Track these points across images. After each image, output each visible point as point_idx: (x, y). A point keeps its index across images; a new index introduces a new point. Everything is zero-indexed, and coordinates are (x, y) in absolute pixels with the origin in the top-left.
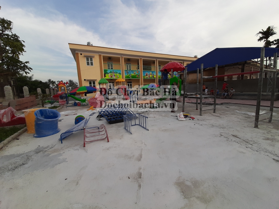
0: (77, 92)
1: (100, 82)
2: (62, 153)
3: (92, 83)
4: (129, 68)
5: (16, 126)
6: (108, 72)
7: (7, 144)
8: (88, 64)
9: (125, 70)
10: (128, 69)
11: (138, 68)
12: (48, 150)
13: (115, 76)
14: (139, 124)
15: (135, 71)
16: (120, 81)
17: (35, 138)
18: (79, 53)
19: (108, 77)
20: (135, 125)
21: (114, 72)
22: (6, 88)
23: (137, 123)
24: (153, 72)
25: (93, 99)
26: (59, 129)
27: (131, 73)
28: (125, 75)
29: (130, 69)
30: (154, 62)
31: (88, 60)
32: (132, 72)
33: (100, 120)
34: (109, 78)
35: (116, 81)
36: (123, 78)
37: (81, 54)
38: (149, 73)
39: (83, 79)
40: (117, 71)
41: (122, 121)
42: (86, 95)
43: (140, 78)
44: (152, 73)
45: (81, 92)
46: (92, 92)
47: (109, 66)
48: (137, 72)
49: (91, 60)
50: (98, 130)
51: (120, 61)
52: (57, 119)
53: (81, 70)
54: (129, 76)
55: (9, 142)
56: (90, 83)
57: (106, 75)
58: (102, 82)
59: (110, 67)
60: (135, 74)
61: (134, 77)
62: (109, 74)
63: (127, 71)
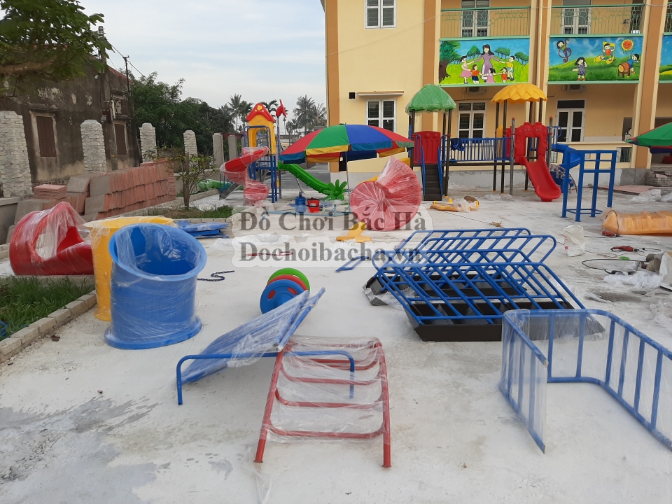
0: (309, 151)
1: (416, 106)
2: (159, 462)
3: (381, 112)
4: (576, 26)
5: (71, 278)
6: (462, 51)
7: (14, 353)
8: (372, 20)
9: (552, 39)
10: (568, 30)
11: (636, 23)
12: (118, 426)
13: (493, 71)
14: (602, 378)
15: (614, 38)
16: (516, 98)
17: (106, 347)
19: (459, 77)
20: (578, 379)
21: (490, 53)
22: (87, 127)
23: (594, 366)
25: (371, 189)
26: (197, 320)
27: (585, 49)
28: (551, 61)
29: (582, 30)
32: (591, 48)
33: (376, 303)
34: (462, 84)
35: (498, 97)
36: (535, 82)
39: (344, 94)
40: (506, 45)
41: (491, 333)
42: (343, 167)
43: (640, 82)
45: (326, 150)
46: (371, 155)
47: (467, 22)
48: (627, 45)
50: (344, 375)
52: (189, 275)
53: (340, 50)
54: (571, 69)
55: (24, 346)
56: (373, 112)
57: (450, 69)
58: (425, 106)
59: (475, 28)
60: (609, 53)
61: (602, 75)
62: (465, 65)
63: (561, 44)
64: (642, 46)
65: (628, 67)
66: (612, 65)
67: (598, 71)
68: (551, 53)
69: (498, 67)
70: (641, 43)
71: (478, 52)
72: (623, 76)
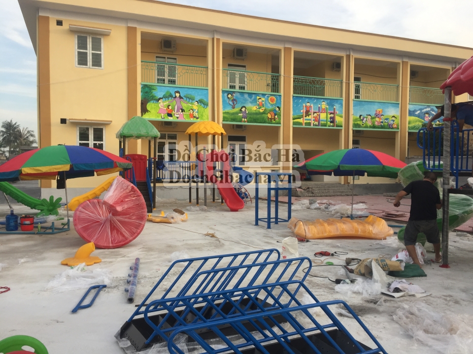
1: (126, 132)
4: (237, 85)
6: (159, 93)
9: (224, 92)
11: (276, 87)
13: (183, 111)
15: (264, 95)
18: (53, 18)
21: (180, 97)
24: (331, 102)
27: (246, 100)
28: (224, 107)
29: (242, 88)
30: (336, 65)
31: (82, 44)
35: (190, 130)
36: (213, 120)
37: (59, 23)
38: (314, 104)
39: (55, 119)
42: (61, 185)
43: (282, 125)
44: (328, 104)
48: (272, 100)
49: (97, 46)
51: (205, 56)
56: (84, 136)
57: (149, 106)
58: (135, 133)
61: (258, 119)
63: (230, 96)
64: (281, 102)
65: (273, 115)
66: (264, 113)
67: (255, 116)
68: (224, 101)
71: (171, 96)
72: (271, 121)
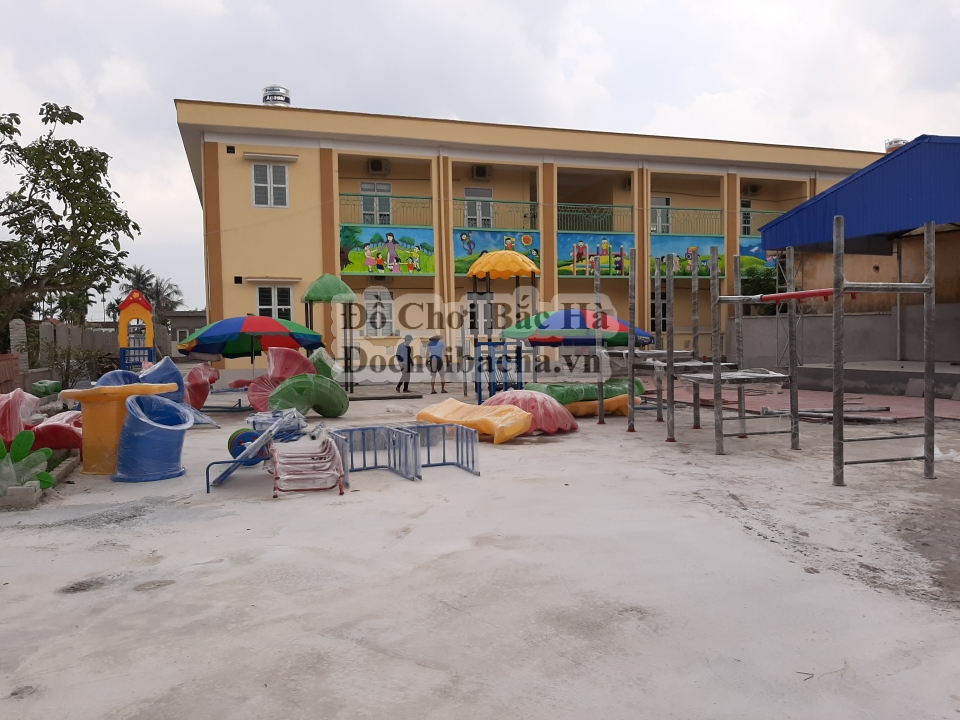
3: (274, 300)
8: (261, 197)
13: (398, 260)
24: (617, 240)
31: (260, 176)
32: (493, 241)
37: (231, 150)
39: (228, 279)
40: (410, 234)
44: (611, 242)
47: (368, 207)
48: (527, 240)
56: (265, 296)
57: (352, 255)
59: (377, 213)
62: (369, 252)
63: (464, 237)
64: (539, 242)
69: (404, 256)
70: (539, 239)
